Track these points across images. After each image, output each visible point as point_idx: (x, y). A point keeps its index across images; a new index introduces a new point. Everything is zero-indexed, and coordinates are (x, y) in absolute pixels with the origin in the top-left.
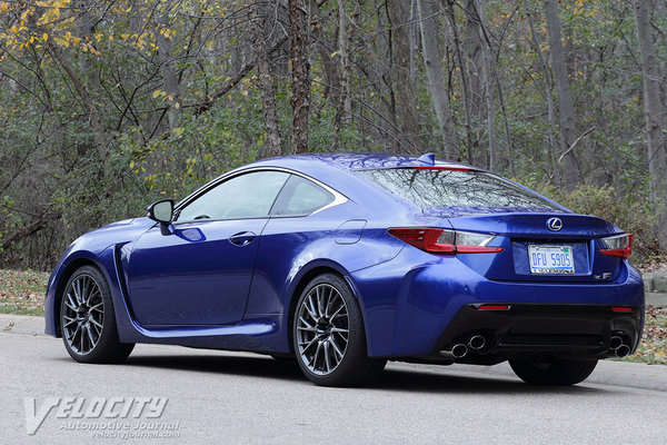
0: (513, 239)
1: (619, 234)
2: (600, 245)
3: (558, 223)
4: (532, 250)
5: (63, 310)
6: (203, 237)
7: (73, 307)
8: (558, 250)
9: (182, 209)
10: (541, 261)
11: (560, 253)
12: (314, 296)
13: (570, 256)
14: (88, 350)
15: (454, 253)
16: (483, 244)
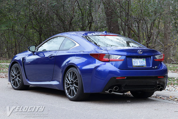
0: (127, 57)
1: (160, 54)
2: (154, 58)
3: (141, 52)
4: (133, 60)
5: (11, 76)
6: (44, 56)
7: (13, 75)
8: (141, 60)
9: (39, 48)
10: (136, 63)
11: (142, 60)
12: (70, 73)
13: (145, 62)
14: (17, 87)
15: (108, 61)
16: (118, 58)
